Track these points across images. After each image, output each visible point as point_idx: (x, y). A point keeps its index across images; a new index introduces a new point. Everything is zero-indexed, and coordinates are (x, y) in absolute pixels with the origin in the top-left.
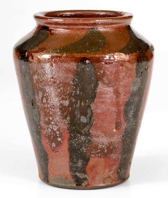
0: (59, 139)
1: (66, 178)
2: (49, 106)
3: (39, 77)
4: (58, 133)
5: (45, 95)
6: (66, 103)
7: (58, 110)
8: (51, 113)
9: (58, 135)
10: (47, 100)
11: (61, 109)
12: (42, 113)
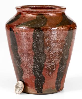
0: (54, 69)
1: (53, 89)
2: (53, 53)
3: (50, 39)
4: (54, 66)
5: (52, 48)
6: (61, 50)
7: (57, 54)
8: (53, 57)
9: (54, 67)
10: (52, 50)
11: (58, 54)
12: (47, 58)
